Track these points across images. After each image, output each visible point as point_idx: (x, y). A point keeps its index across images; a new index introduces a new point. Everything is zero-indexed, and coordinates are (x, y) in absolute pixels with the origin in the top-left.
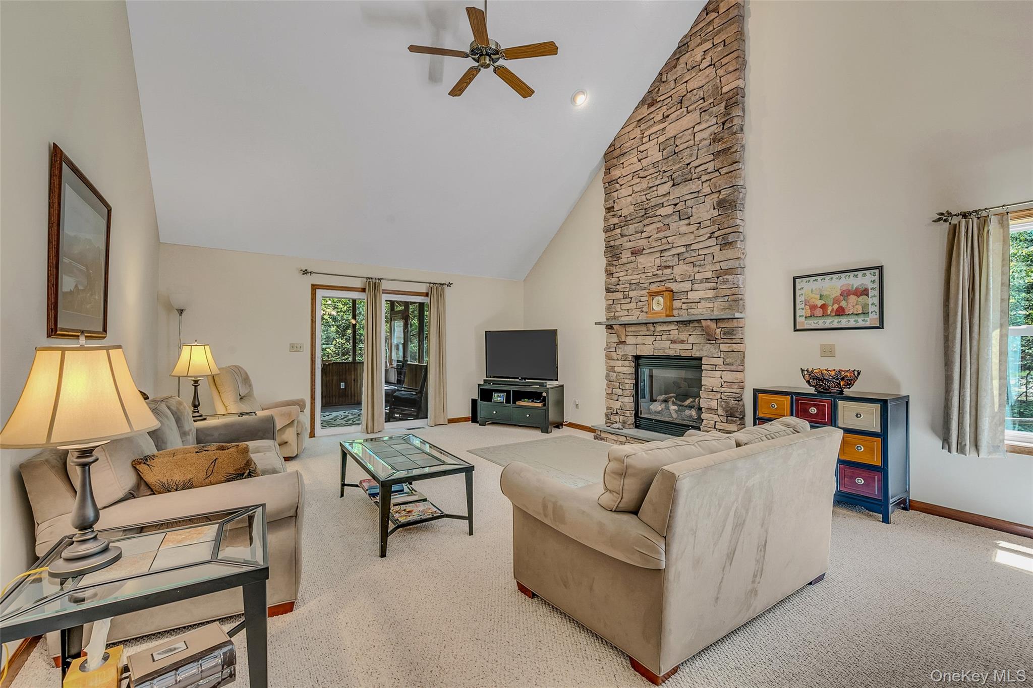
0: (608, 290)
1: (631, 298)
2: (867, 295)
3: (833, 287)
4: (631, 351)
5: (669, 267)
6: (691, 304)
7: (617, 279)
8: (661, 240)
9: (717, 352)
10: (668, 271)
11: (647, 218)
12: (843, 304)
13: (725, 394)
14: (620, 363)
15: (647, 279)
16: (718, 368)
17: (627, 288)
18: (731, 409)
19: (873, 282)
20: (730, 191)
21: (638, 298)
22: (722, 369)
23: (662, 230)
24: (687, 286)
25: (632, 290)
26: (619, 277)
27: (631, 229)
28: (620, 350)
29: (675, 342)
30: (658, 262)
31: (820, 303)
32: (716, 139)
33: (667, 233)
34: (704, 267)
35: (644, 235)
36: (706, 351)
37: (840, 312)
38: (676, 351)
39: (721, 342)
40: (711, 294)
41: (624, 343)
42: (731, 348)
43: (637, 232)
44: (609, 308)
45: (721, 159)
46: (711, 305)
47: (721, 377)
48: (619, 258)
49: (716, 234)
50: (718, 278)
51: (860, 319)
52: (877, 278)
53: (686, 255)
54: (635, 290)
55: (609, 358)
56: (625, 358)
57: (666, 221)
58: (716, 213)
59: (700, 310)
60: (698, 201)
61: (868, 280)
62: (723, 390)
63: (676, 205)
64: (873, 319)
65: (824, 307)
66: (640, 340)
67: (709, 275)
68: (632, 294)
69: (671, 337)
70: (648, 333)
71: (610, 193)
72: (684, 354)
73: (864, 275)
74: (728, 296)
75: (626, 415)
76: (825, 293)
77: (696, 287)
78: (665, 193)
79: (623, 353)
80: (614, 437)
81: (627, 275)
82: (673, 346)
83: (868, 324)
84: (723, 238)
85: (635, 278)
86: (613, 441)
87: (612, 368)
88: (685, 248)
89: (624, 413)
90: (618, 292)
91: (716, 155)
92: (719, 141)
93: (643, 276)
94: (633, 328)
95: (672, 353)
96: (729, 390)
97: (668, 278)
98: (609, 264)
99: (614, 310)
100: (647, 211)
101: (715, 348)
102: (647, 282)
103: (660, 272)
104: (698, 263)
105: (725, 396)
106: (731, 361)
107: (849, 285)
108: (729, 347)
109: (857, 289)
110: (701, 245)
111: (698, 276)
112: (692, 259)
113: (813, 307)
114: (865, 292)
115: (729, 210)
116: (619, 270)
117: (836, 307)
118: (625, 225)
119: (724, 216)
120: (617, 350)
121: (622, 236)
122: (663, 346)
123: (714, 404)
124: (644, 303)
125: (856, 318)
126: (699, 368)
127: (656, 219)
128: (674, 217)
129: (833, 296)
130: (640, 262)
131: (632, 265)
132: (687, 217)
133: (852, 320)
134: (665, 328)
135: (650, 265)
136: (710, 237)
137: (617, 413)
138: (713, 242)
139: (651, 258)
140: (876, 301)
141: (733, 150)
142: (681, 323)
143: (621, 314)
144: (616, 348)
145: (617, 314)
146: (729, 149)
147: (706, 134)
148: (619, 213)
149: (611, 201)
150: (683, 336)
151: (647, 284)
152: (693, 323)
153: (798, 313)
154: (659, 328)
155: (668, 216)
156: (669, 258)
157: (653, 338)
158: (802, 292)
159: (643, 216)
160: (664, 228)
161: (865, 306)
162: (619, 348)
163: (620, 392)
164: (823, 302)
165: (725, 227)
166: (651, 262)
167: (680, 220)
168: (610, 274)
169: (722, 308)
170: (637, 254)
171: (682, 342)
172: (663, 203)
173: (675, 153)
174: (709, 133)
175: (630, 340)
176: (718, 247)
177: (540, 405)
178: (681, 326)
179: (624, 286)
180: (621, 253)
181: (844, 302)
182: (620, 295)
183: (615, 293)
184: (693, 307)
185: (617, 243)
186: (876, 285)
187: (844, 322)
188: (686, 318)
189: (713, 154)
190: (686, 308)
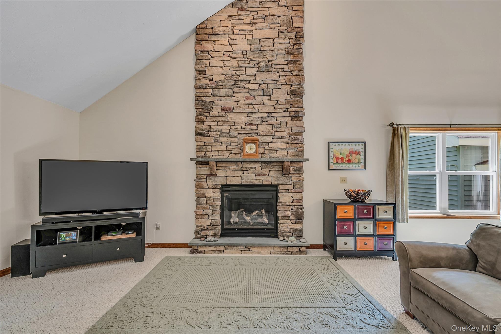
0: (198, 134)
1: (221, 143)
2: (360, 154)
3: (346, 149)
4: (220, 181)
5: (255, 125)
6: (272, 151)
7: (208, 127)
8: (248, 105)
9: (289, 182)
10: (255, 127)
11: (236, 87)
12: (350, 158)
13: (296, 206)
14: (210, 190)
15: (237, 130)
16: (290, 191)
17: (217, 134)
18: (299, 215)
19: (362, 148)
20: (298, 86)
21: (228, 143)
22: (293, 192)
23: (249, 99)
24: (269, 139)
25: (223, 137)
26: (210, 126)
27: (222, 92)
28: (210, 181)
29: (259, 175)
30: (246, 120)
31: (340, 157)
32: (289, 52)
33: (253, 102)
34: (280, 128)
35: (233, 99)
36: (282, 181)
37: (349, 162)
38: (260, 181)
39: (292, 175)
40: (285, 146)
41: (215, 175)
42: (298, 179)
43: (227, 95)
44: (199, 148)
45: (292, 65)
46: (286, 153)
47: (292, 196)
48: (210, 111)
49: (290, 110)
50: (290, 136)
51: (357, 165)
52: (364, 147)
53: (268, 119)
54: (225, 137)
55: (199, 186)
56: (215, 186)
57: (253, 94)
58: (289, 97)
59: (278, 155)
60: (277, 86)
61: (360, 147)
62: (294, 204)
63: (260, 84)
64: (362, 165)
65: (342, 158)
66: (229, 173)
67: (284, 134)
68: (222, 139)
69: (256, 172)
70: (236, 168)
71: (202, 59)
72: (265, 183)
73: (359, 145)
74: (297, 148)
75: (217, 229)
76: (343, 152)
77: (275, 140)
78: (252, 74)
79: (213, 183)
80: (213, 249)
81: (217, 125)
82: (257, 178)
83: (360, 168)
84: (295, 113)
85: (226, 128)
86: (212, 252)
87: (202, 195)
88: (267, 114)
89: (215, 228)
90: (209, 136)
91: (290, 62)
92: (291, 54)
93: (233, 128)
94: (223, 164)
95: (256, 182)
96: (297, 204)
97: (254, 132)
98: (199, 114)
99: (205, 150)
100: (237, 83)
101: (288, 179)
102: (236, 132)
103: (248, 127)
104: (276, 126)
105: (294, 207)
106: (299, 187)
107: (353, 149)
108: (297, 178)
109: (356, 151)
110: (279, 115)
111: (276, 134)
112: (273, 123)
113: (337, 158)
114: (359, 153)
115: (298, 97)
116: (210, 121)
117: (347, 159)
118: (216, 88)
119: (295, 100)
120: (208, 181)
121: (213, 95)
122: (250, 178)
123: (288, 213)
124: (234, 147)
125: (355, 165)
126: (277, 192)
127: (245, 90)
128: (259, 92)
129: (346, 154)
130: (230, 118)
131: (223, 119)
132: (269, 94)
133: (354, 166)
134: (252, 165)
135: (239, 121)
136: (284, 111)
137: (207, 229)
138: (287, 114)
139: (241, 116)
140: (363, 157)
141: (299, 63)
142: (264, 162)
143: (213, 153)
144: (206, 178)
145: (208, 153)
146: (298, 61)
147: (283, 47)
148: (211, 77)
149: (203, 66)
150: (266, 171)
151: (236, 134)
152: (273, 163)
153: (331, 161)
154: (246, 165)
155: (254, 90)
156: (255, 119)
157: (241, 172)
158: (332, 150)
159: (233, 85)
160: (251, 98)
161: (359, 160)
162: (210, 179)
163: (211, 212)
164: (342, 156)
165: (296, 107)
166: (240, 119)
167: (263, 95)
168: (199, 121)
169: (293, 155)
170: (228, 111)
171: (264, 175)
172: (250, 81)
173: (260, 50)
174: (285, 47)
175: (220, 173)
176: (290, 118)
177: (134, 235)
178: (264, 164)
179: (215, 133)
180: (212, 108)
181: (350, 157)
182: (211, 140)
183: (206, 137)
184: (273, 153)
185: (208, 99)
186: (363, 150)
187: (351, 166)
188: (267, 159)
189: (287, 61)
190: (268, 153)
